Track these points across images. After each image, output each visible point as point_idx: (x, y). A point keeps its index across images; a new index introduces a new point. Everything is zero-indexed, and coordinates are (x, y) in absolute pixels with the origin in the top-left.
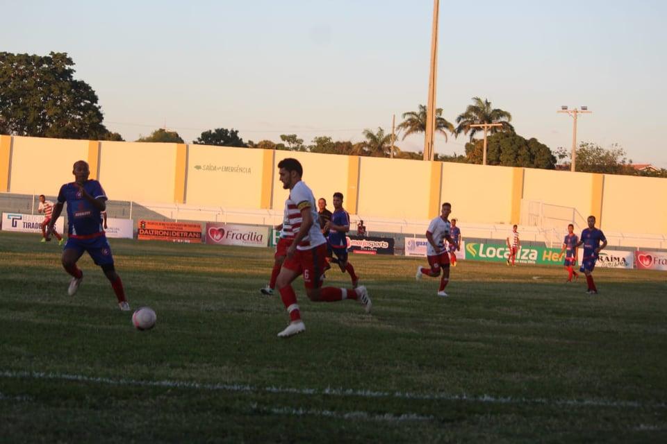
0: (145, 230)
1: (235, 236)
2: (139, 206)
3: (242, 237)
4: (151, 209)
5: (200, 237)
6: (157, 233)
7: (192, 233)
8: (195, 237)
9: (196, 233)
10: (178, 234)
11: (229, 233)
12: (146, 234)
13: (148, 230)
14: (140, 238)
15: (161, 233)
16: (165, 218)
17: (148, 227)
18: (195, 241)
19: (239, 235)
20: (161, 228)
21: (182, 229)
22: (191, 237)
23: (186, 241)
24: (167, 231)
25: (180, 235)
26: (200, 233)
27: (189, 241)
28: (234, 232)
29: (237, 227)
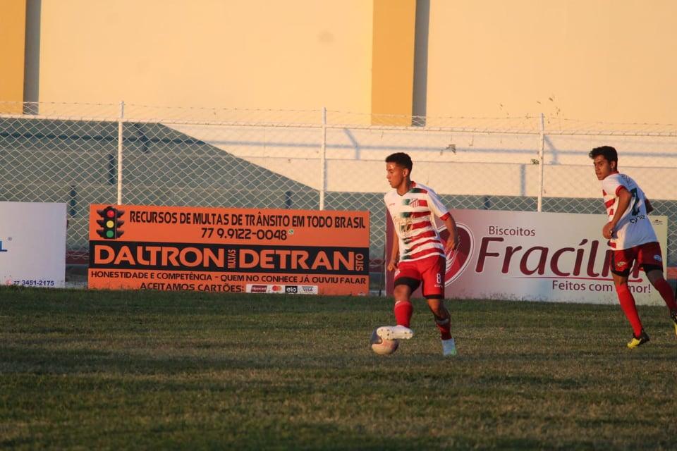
0: (117, 247)
1: (516, 258)
2: (190, 141)
3: (548, 260)
4: (238, 152)
5: (365, 272)
6: (172, 256)
7: (330, 251)
8: (343, 270)
9: (345, 251)
10: (263, 259)
11: (492, 247)
12: (125, 265)
13: (133, 246)
14: (96, 282)
15: (191, 257)
16: (292, 191)
17: (131, 232)
18: (341, 288)
19: (537, 255)
20: (192, 233)
21: (282, 235)
22: (322, 270)
23: (301, 290)
24: (215, 248)
25: (276, 259)
26: (365, 251)
27: (315, 290)
28: (512, 241)
29: (523, 219)
